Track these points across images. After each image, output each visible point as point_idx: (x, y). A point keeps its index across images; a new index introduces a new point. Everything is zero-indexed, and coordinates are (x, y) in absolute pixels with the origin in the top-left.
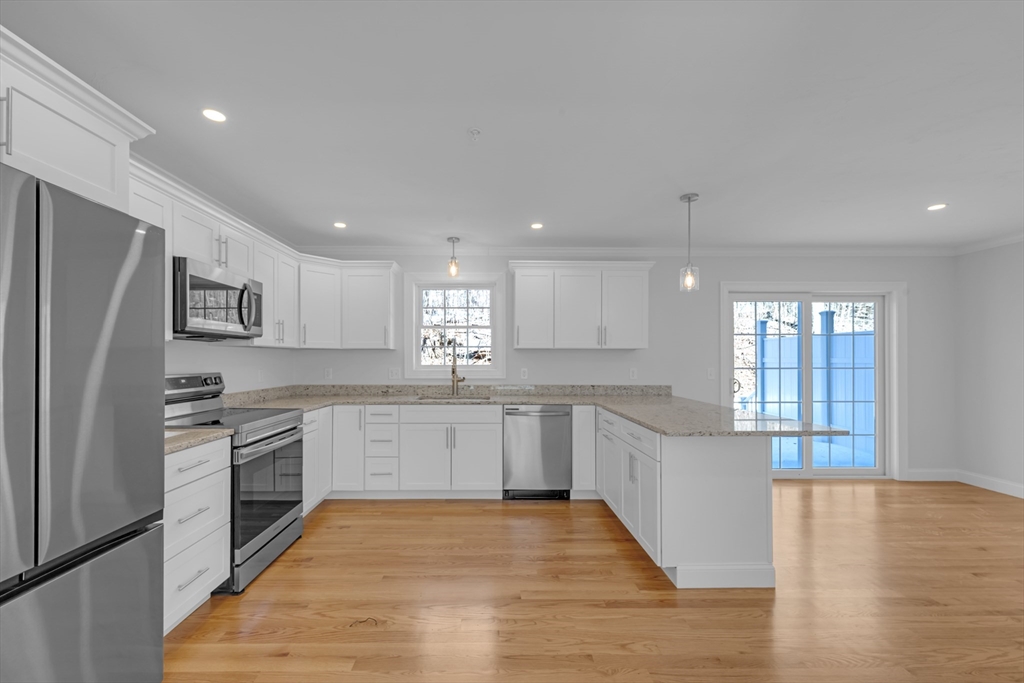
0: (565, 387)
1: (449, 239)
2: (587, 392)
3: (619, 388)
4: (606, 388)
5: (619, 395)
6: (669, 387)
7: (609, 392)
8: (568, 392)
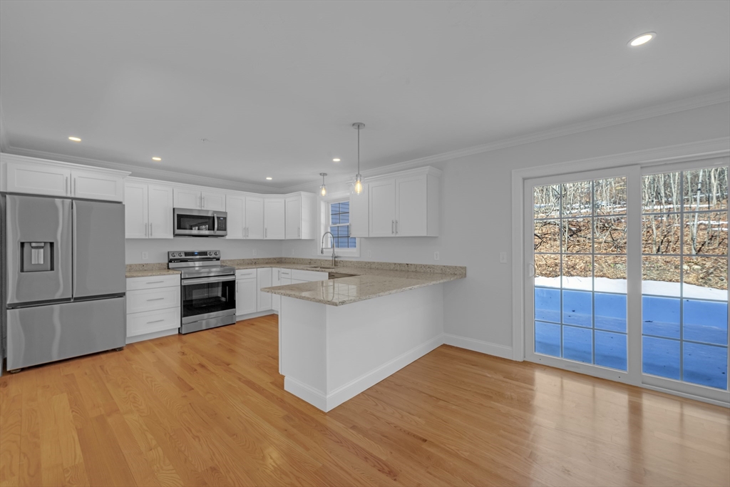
0: (390, 264)
1: (321, 174)
2: (403, 269)
3: (425, 266)
4: (416, 266)
5: (424, 272)
6: (465, 268)
7: (418, 269)
8: (392, 268)
